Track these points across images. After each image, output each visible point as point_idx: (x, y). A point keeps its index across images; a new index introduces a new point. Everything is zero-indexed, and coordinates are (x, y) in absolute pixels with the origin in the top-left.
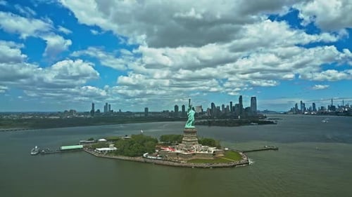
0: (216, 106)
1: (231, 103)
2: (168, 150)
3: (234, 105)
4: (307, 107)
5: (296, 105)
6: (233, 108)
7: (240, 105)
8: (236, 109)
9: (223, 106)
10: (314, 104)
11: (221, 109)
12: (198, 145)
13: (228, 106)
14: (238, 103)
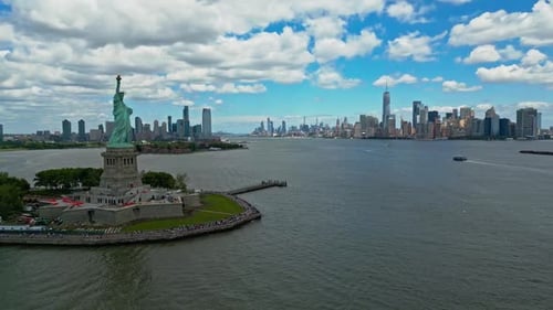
0: (144, 123)
1: (170, 118)
2: (60, 203)
3: (174, 121)
4: (276, 127)
5: (262, 123)
6: (174, 128)
7: (185, 122)
8: (179, 128)
9: (156, 123)
10: (284, 123)
11: (152, 129)
12: (141, 188)
13: (164, 124)
14: (182, 118)
